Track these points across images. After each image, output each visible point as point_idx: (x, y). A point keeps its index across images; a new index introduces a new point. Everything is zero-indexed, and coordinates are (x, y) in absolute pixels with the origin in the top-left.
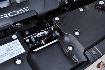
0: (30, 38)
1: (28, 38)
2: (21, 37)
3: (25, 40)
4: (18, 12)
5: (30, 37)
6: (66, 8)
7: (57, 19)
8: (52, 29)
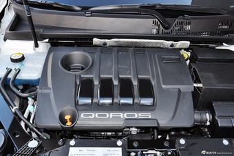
0: (136, 152)
1: (134, 152)
2: (127, 147)
3: (130, 152)
4: (136, 115)
5: (138, 152)
6: (206, 130)
7: (182, 141)
8: (169, 153)
